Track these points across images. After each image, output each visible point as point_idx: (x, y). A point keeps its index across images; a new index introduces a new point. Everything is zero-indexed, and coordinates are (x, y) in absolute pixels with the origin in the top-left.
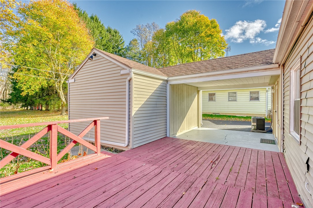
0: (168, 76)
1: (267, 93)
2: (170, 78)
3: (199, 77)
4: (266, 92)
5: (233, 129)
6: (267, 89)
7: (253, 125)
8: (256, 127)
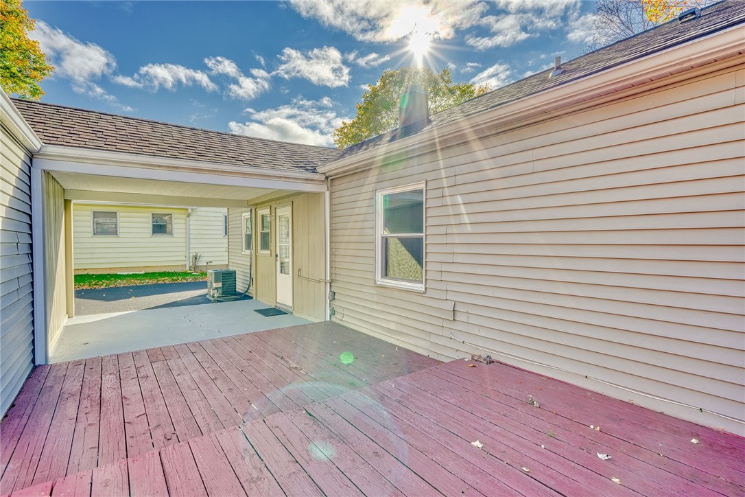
0: (49, 140)
1: (188, 219)
2: (51, 149)
3: (169, 167)
4: (185, 216)
5: (168, 304)
6: (190, 211)
7: (216, 288)
8: (220, 291)
